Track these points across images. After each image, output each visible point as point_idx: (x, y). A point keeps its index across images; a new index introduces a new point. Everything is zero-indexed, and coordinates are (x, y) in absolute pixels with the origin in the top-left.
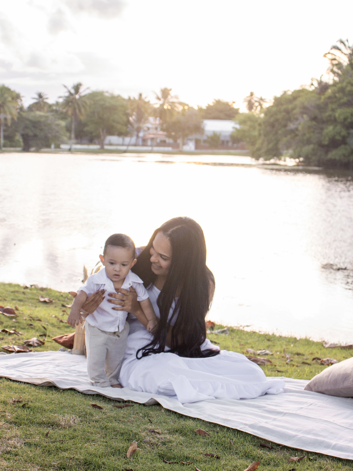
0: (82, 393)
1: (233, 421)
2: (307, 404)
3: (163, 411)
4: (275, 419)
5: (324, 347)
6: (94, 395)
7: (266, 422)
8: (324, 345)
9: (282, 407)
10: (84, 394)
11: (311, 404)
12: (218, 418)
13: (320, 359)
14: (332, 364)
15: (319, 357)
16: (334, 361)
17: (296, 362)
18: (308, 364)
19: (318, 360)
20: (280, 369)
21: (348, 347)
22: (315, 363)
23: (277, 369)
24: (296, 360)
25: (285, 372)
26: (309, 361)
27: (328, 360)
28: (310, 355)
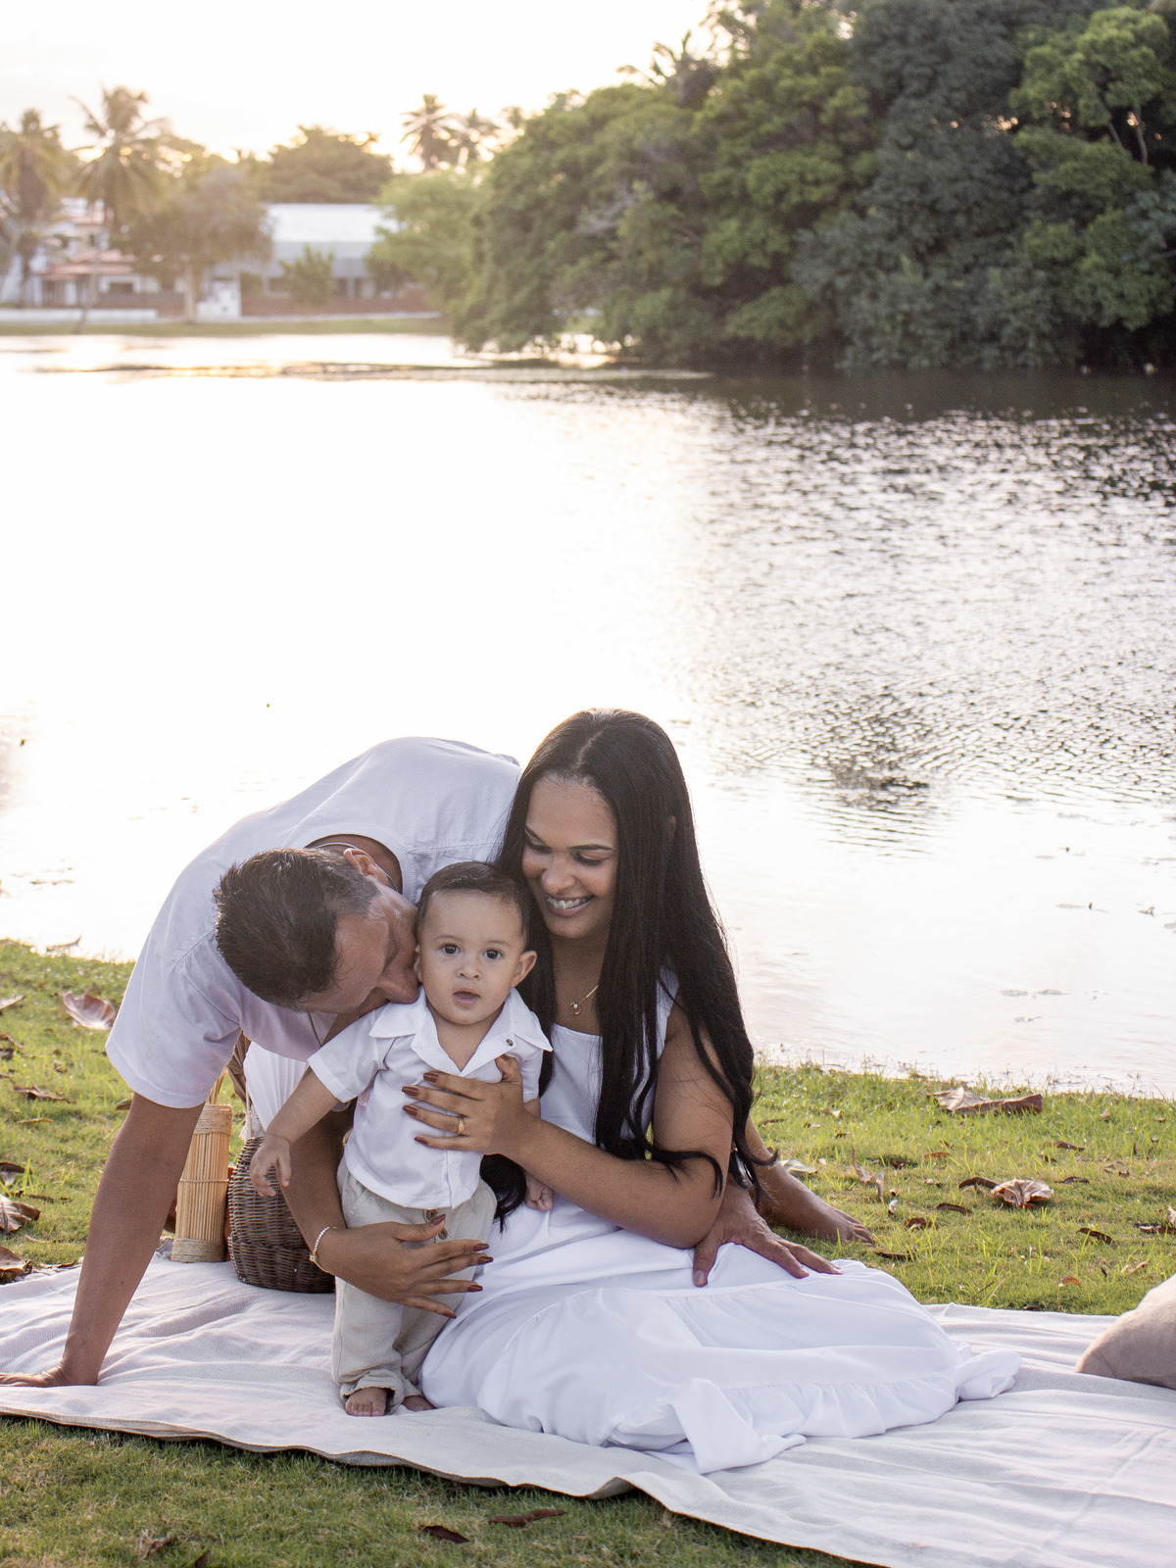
0: (338, 1464)
1: (940, 1550)
2: (1129, 1441)
3: (669, 1524)
4: (1068, 1527)
6: (384, 1468)
7: (1048, 1544)
9: (1048, 1456)
10: (349, 1467)
11: (1148, 1442)
12: (880, 1541)
13: (991, 1185)
14: (1036, 1203)
15: (983, 1176)
16: (1042, 1190)
17: (914, 1202)
18: (962, 1210)
19: (981, 1188)
20: (889, 1248)
21: (1029, 1105)
22: (975, 1199)
23: (878, 1249)
24: (907, 1191)
25: (909, 1259)
26: (954, 1196)
27: (1019, 1187)
28: (933, 1162)
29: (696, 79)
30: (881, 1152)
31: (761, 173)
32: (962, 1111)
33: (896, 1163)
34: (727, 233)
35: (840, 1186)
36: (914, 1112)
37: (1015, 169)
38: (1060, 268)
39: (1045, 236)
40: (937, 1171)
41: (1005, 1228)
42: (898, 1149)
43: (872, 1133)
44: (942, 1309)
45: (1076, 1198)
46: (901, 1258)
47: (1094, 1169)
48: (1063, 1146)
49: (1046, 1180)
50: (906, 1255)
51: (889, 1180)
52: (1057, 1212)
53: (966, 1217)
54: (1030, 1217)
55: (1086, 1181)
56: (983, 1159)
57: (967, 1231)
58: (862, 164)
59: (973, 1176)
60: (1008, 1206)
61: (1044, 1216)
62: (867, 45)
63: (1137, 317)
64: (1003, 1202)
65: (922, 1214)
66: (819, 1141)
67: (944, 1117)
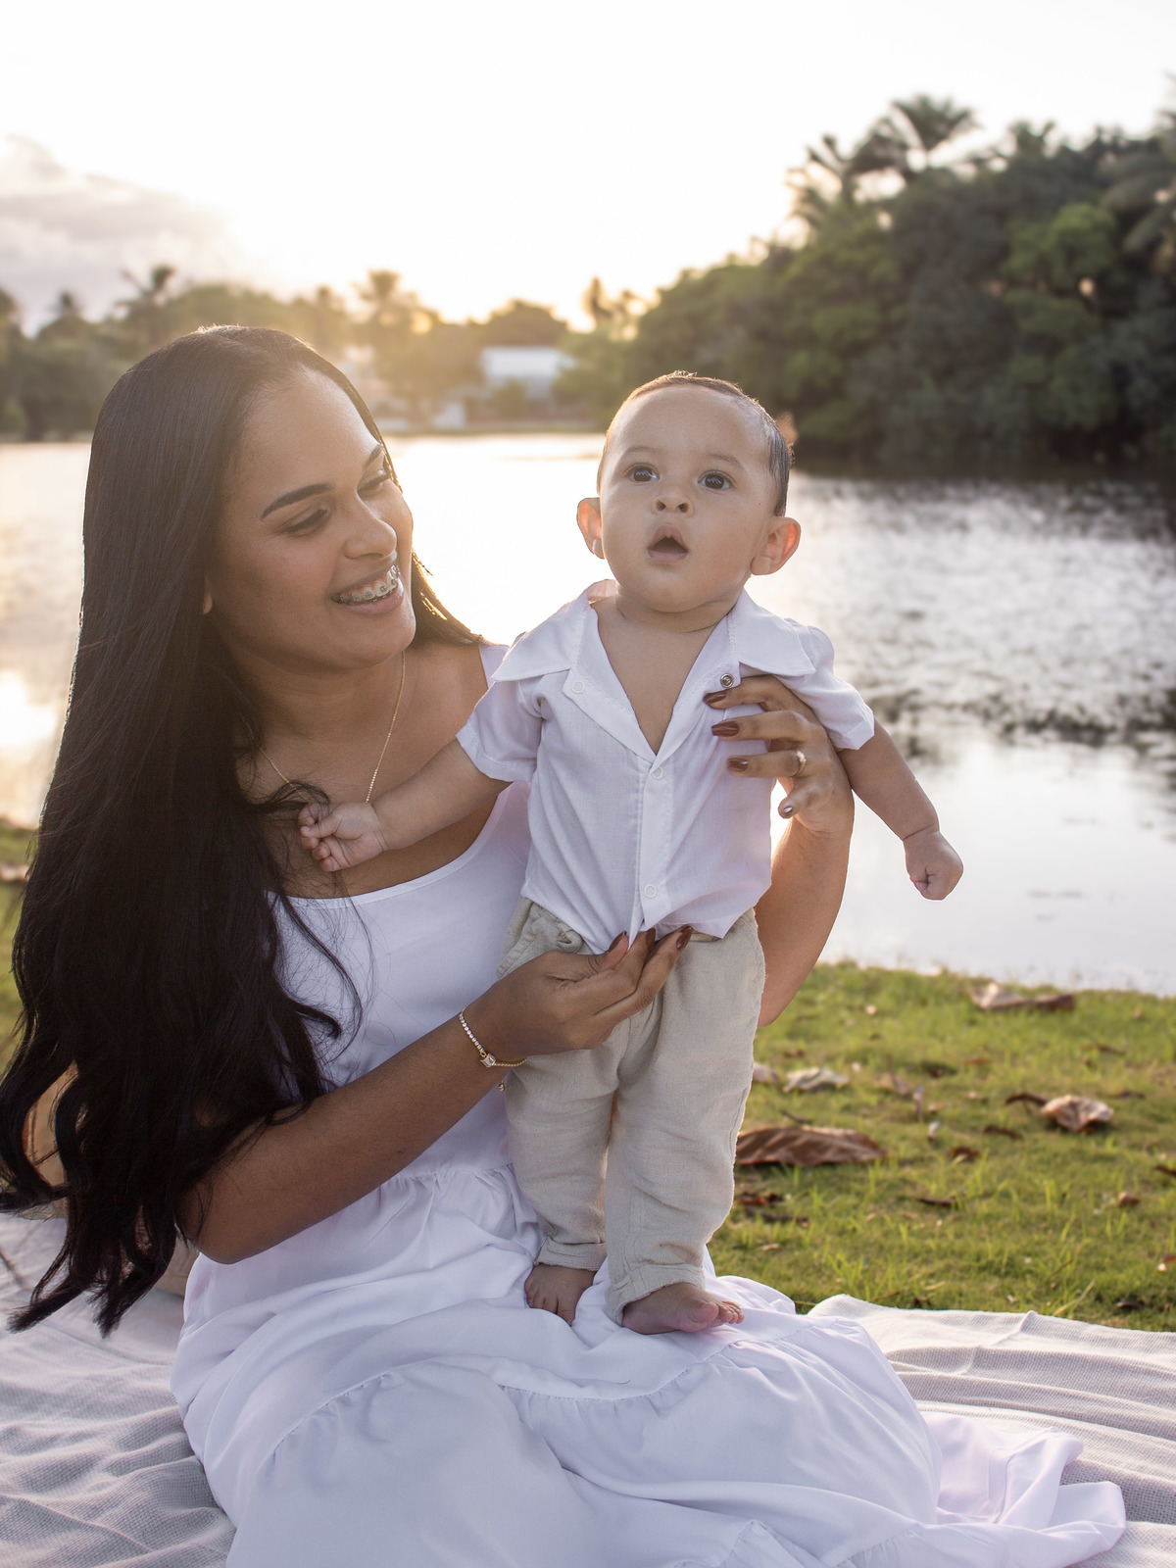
5: (979, 1009)
8: (975, 999)
13: (1041, 1103)
14: (1097, 1127)
15: (1031, 1090)
16: (1100, 1110)
17: (956, 1123)
18: (1013, 1135)
19: (1032, 1106)
20: (934, 1190)
21: (1062, 1004)
22: (1024, 1120)
23: (919, 1193)
24: (950, 1107)
25: (957, 1207)
26: (1001, 1115)
27: (1073, 1106)
28: (973, 1071)
29: (780, 257)
30: (918, 1057)
31: (825, 320)
32: (996, 1009)
33: (934, 1070)
34: (800, 361)
35: (873, 1100)
36: (948, 1010)
37: (1004, 317)
38: (1035, 388)
39: (1025, 366)
40: (978, 1082)
41: (1065, 1163)
42: (936, 1053)
43: (905, 1034)
44: (1017, 1320)
45: (1135, 1118)
46: (946, 1205)
47: (1144, 1079)
48: (1104, 1049)
49: (1100, 1095)
50: (953, 1202)
51: (927, 1094)
52: (1123, 1139)
53: (1018, 1144)
54: (1091, 1145)
55: (1141, 1096)
56: (1027, 1065)
57: (1021, 1163)
58: (896, 313)
59: (1019, 1091)
60: (1065, 1130)
61: (1109, 1147)
62: (899, 231)
63: (1090, 420)
64: (1054, 1124)
65: (968, 1140)
66: (853, 1043)
67: (979, 1017)
